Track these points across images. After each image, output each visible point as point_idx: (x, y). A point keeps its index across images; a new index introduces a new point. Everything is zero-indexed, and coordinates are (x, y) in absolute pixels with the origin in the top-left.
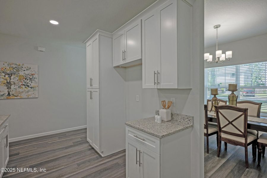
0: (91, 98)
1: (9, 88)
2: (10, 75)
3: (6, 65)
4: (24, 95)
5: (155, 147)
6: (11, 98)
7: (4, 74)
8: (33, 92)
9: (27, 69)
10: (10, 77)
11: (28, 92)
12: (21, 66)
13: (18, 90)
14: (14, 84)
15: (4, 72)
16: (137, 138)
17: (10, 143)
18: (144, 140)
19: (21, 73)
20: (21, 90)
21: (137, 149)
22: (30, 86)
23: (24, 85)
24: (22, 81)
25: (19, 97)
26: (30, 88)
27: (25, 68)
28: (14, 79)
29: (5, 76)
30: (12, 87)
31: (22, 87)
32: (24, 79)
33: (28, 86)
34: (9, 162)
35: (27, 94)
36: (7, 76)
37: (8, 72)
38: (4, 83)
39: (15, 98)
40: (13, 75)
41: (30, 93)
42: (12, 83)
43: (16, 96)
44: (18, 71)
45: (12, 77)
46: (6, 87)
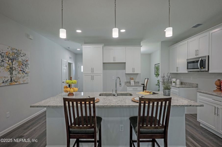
1: (11, 74)
2: (12, 60)
3: (10, 49)
4: (21, 81)
6: (13, 84)
7: (8, 59)
8: (27, 78)
9: (24, 56)
10: (12, 62)
12: (20, 52)
13: (17, 76)
14: (15, 69)
15: (8, 57)
19: (20, 59)
20: (19, 76)
22: (25, 72)
23: (21, 71)
24: (20, 66)
25: (18, 83)
26: (25, 74)
27: (22, 53)
28: (15, 65)
29: (9, 61)
30: (14, 72)
31: (20, 73)
32: (22, 65)
33: (24, 72)
35: (23, 79)
36: (10, 61)
37: (11, 57)
38: (8, 69)
39: (16, 83)
40: (14, 60)
41: (25, 78)
43: (16, 82)
44: (18, 56)
45: (14, 63)
46: (9, 73)
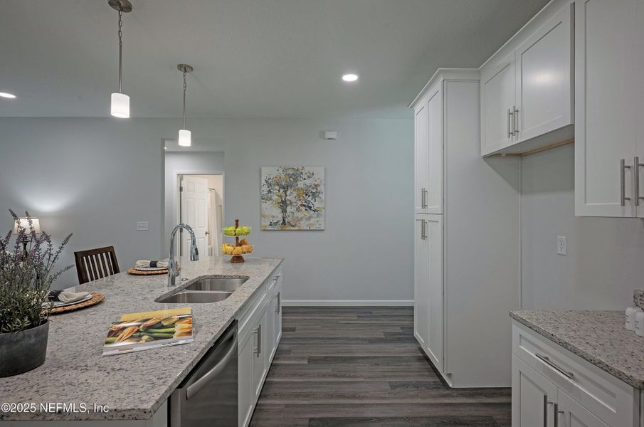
0: (424, 237)
1: (284, 211)
2: (286, 188)
3: (281, 171)
4: (304, 225)
5: (615, 411)
6: (287, 229)
7: (277, 188)
8: (318, 219)
9: (308, 177)
10: (285, 192)
11: (310, 218)
12: (301, 171)
14: (291, 203)
15: (278, 184)
16: (546, 364)
17: (283, 307)
18: (571, 376)
19: (301, 184)
20: (299, 215)
21: (545, 397)
22: (312, 208)
23: (304, 206)
24: (302, 198)
25: (296, 228)
26: (312, 212)
27: (306, 173)
28: (291, 196)
29: (279, 191)
30: (289, 209)
31: (300, 210)
32: (304, 196)
33: (310, 208)
34: (282, 339)
35: (307, 223)
36: (282, 191)
37: (283, 183)
38: (278, 203)
39: (292, 228)
40: (289, 188)
41: (312, 221)
42: (288, 202)
43: (293, 226)
44: (296, 180)
45: (288, 193)
46: (280, 210)
